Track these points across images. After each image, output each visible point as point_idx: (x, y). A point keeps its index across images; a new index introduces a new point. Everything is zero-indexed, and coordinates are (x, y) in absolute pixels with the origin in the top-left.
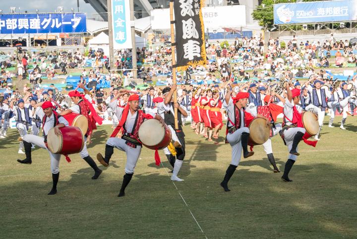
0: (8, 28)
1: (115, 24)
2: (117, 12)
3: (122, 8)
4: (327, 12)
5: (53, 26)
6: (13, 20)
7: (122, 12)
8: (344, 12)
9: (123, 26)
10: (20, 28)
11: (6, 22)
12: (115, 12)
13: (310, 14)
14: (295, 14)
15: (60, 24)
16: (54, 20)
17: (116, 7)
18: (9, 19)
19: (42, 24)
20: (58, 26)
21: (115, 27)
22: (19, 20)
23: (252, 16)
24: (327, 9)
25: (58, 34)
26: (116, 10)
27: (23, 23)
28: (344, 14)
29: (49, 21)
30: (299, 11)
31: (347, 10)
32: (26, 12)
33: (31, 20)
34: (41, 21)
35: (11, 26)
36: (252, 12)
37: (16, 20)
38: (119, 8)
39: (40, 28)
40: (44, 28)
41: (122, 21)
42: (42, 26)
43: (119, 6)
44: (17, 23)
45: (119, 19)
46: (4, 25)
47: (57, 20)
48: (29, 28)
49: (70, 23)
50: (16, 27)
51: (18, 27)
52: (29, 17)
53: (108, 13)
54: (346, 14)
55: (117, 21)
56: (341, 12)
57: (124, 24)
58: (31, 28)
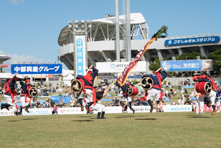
0: (21, 71)
1: (78, 69)
2: (79, 62)
3: (82, 60)
4: (188, 66)
5: (44, 70)
6: (24, 67)
7: (82, 62)
8: (197, 66)
9: (82, 70)
10: (27, 71)
11: (20, 68)
12: (78, 63)
13: (180, 66)
14: (172, 66)
15: (49, 69)
16: (45, 67)
17: (78, 59)
18: (22, 67)
19: (39, 69)
20: (47, 70)
21: (77, 70)
22: (27, 67)
23: (149, 68)
24: (188, 64)
25: (47, 75)
26: (78, 61)
27: (29, 69)
28: (197, 67)
29: (42, 68)
30: (174, 65)
31: (198, 65)
32: (31, 63)
33: (33, 67)
34: (39, 68)
35: (23, 70)
36: (149, 66)
37: (25, 67)
38: (80, 60)
39: (38, 71)
40: (40, 71)
41: (81, 67)
42: (39, 70)
43: (80, 59)
44: (26, 69)
45: (80, 66)
46: (19, 70)
47: (47, 67)
48: (32, 72)
49: (54, 69)
50: (25, 71)
51: (26, 71)
52: (32, 65)
53: (74, 63)
54: (198, 67)
55: (79, 67)
56: (195, 66)
57: (82, 68)
58: (33, 71)
